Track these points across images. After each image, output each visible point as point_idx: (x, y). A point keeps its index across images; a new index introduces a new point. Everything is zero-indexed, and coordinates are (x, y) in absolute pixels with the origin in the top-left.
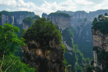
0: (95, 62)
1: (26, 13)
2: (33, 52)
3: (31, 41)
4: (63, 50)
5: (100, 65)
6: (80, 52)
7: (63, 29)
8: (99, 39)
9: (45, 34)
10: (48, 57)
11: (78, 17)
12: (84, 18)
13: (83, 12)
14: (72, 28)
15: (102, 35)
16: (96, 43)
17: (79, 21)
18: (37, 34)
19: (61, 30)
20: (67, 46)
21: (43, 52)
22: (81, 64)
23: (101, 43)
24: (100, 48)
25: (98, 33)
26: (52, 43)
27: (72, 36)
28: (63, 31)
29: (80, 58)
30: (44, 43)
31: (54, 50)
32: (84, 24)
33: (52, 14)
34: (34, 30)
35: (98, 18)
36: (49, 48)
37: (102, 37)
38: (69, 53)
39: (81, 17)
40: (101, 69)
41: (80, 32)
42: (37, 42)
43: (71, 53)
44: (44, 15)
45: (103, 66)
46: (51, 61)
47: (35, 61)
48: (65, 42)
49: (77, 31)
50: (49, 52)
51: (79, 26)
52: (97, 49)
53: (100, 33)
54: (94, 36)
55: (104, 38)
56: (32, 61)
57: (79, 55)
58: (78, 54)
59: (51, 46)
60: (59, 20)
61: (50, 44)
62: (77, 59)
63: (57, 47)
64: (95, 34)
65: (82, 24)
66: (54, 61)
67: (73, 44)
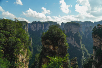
0: (94, 57)
1: (51, 22)
2: (47, 47)
3: (47, 40)
4: (67, 47)
5: (96, 59)
6: (86, 49)
7: (75, 33)
8: (97, 41)
9: (55, 36)
10: (57, 51)
11: (86, 25)
12: (90, 26)
13: (90, 22)
14: (81, 33)
15: (100, 38)
16: (95, 44)
17: (86, 28)
18: (50, 35)
19: (73, 33)
20: (77, 45)
21: (54, 47)
22: (86, 58)
23: (98, 44)
24: (98, 47)
25: (97, 36)
26: (59, 42)
27: (80, 38)
28: (74, 35)
29: (86, 53)
30: (54, 42)
31: (60, 46)
32: (90, 30)
33: (67, 23)
34: (49, 33)
35: (97, 26)
36: (57, 45)
37: (99, 39)
38: (78, 49)
39: (88, 26)
40: (97, 62)
41: (87, 35)
42: (50, 41)
43: (79, 50)
44: (63, 23)
45: (99, 60)
46: (58, 53)
47: (48, 53)
48: (76, 42)
49: (85, 35)
50: (57, 47)
51: (86, 31)
52: (96, 48)
53: (98, 37)
54: (94, 39)
55: (101, 40)
56: (47, 52)
57: (85, 52)
58: (85, 50)
59: (59, 44)
60: (72, 27)
61: (58, 42)
62: (84, 54)
63: (62, 45)
64: (95, 37)
65: (88, 30)
66: (60, 53)
67: (81, 44)
